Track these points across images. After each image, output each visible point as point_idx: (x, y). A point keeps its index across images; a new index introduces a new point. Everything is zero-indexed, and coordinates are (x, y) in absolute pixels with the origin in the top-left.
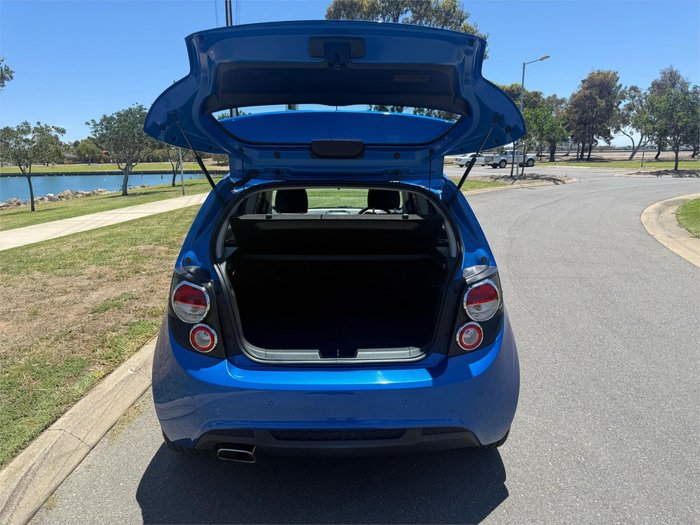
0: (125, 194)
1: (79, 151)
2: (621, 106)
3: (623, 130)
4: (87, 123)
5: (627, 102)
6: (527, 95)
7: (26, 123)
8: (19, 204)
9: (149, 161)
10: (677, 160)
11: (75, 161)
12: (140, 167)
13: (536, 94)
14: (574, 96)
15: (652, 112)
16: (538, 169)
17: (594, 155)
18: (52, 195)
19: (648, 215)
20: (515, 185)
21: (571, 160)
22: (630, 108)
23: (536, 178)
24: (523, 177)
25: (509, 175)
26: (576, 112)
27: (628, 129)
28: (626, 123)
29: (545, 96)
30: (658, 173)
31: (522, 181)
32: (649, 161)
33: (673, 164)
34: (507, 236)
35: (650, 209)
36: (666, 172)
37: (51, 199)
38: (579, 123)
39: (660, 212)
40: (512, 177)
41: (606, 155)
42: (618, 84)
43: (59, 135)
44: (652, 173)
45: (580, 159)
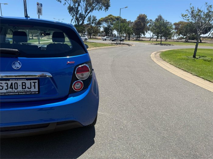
2: (148, 25)
3: (148, 32)
5: (149, 24)
6: (123, 20)
10: (161, 41)
13: (125, 20)
14: (135, 21)
15: (155, 27)
16: (125, 42)
17: (140, 39)
19: (153, 55)
20: (118, 46)
21: (134, 40)
22: (150, 26)
23: (124, 44)
24: (120, 44)
25: (116, 43)
26: (136, 26)
27: (149, 32)
28: (149, 30)
29: (127, 21)
30: (156, 44)
31: (120, 45)
32: (154, 41)
33: (160, 42)
34: (113, 59)
35: (153, 53)
36: (158, 44)
38: (137, 29)
39: (156, 54)
40: (117, 44)
41: (143, 39)
42: (147, 18)
44: (155, 44)
45: (136, 40)
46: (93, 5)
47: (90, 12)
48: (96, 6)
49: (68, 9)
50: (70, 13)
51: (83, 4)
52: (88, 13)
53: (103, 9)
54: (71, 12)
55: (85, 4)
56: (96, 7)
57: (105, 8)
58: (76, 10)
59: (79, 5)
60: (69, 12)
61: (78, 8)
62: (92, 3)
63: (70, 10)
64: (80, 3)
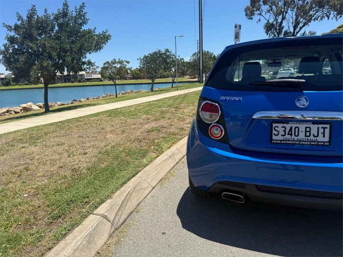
0: (152, 91)
1: (133, 74)
4: (138, 59)
7: (114, 60)
8: (110, 96)
9: (161, 78)
11: (131, 79)
12: (157, 80)
18: (123, 92)
37: (122, 94)
43: (127, 64)
46: (311, 13)
47: (304, 26)
48: (317, 14)
49: (264, 28)
50: (267, 34)
51: (291, 15)
52: (301, 28)
53: (331, 16)
54: (269, 33)
55: (294, 13)
56: (315, 16)
57: (335, 13)
58: (278, 28)
59: (283, 18)
60: (266, 32)
61: (281, 22)
62: (309, 10)
63: (267, 29)
64: (287, 14)
